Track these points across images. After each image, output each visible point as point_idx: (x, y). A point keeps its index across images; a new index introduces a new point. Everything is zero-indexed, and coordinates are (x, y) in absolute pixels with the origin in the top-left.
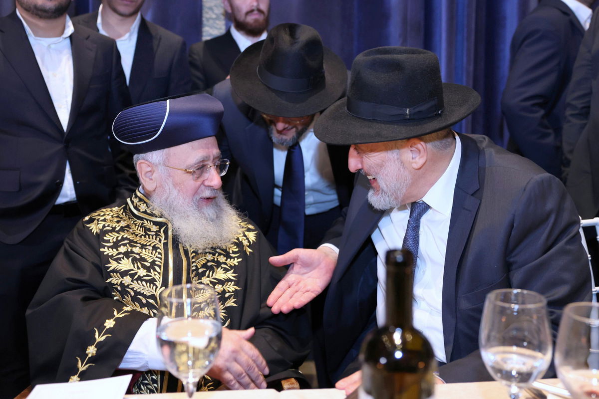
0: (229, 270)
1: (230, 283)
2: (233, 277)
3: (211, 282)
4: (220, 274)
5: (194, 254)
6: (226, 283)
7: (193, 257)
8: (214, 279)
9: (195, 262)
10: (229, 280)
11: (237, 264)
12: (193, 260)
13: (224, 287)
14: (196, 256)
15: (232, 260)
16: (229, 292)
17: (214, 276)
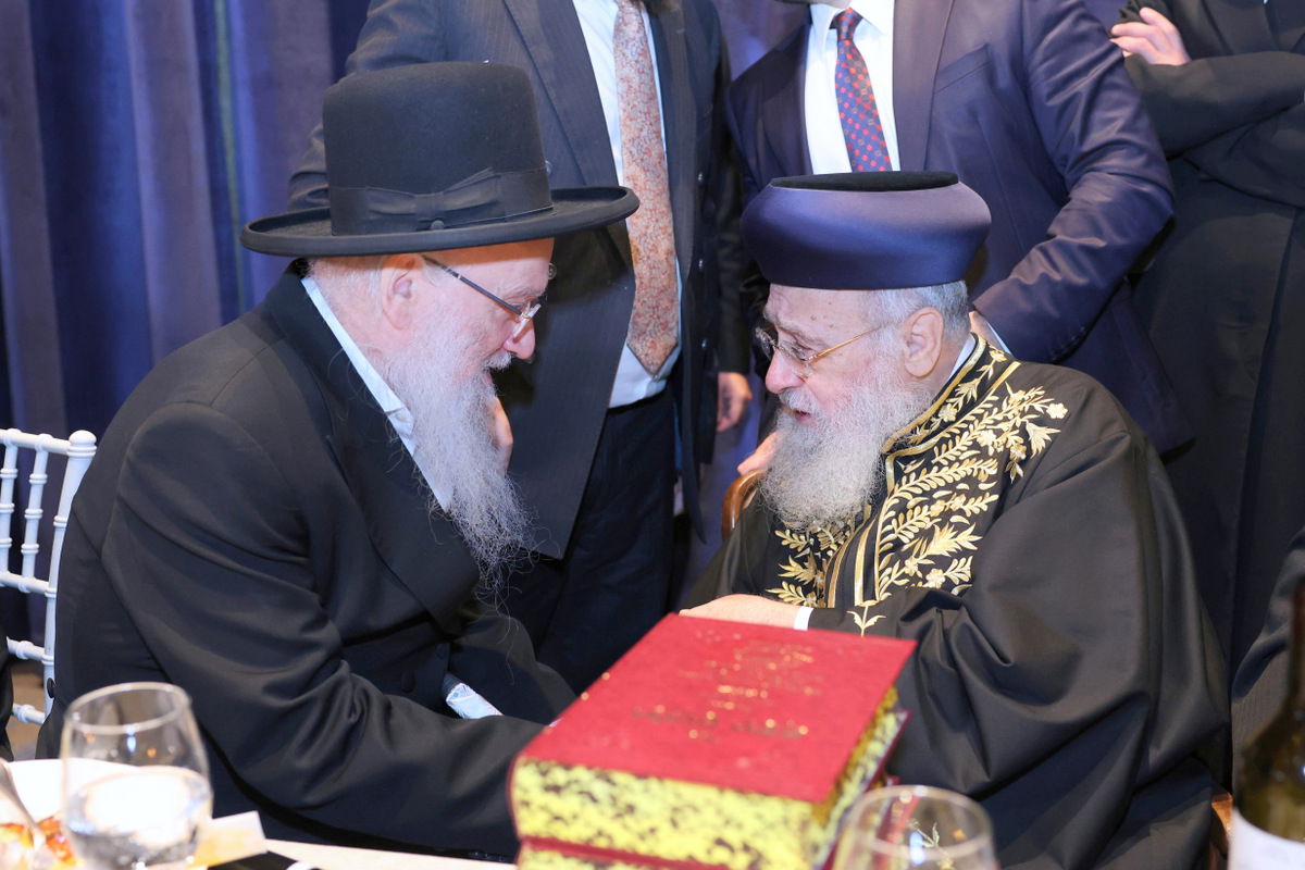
0: (964, 527)
1: (963, 560)
2: (972, 542)
3: (921, 567)
4: (943, 543)
5: (893, 513)
6: (956, 561)
7: (888, 522)
8: (928, 557)
9: (892, 531)
10: (962, 553)
11: (985, 508)
12: (889, 528)
13: (948, 573)
14: (896, 517)
15: (981, 498)
16: (962, 582)
17: (929, 552)
